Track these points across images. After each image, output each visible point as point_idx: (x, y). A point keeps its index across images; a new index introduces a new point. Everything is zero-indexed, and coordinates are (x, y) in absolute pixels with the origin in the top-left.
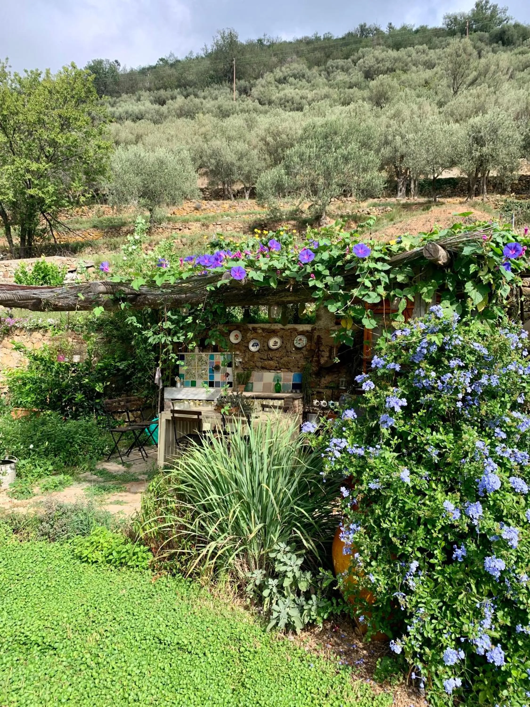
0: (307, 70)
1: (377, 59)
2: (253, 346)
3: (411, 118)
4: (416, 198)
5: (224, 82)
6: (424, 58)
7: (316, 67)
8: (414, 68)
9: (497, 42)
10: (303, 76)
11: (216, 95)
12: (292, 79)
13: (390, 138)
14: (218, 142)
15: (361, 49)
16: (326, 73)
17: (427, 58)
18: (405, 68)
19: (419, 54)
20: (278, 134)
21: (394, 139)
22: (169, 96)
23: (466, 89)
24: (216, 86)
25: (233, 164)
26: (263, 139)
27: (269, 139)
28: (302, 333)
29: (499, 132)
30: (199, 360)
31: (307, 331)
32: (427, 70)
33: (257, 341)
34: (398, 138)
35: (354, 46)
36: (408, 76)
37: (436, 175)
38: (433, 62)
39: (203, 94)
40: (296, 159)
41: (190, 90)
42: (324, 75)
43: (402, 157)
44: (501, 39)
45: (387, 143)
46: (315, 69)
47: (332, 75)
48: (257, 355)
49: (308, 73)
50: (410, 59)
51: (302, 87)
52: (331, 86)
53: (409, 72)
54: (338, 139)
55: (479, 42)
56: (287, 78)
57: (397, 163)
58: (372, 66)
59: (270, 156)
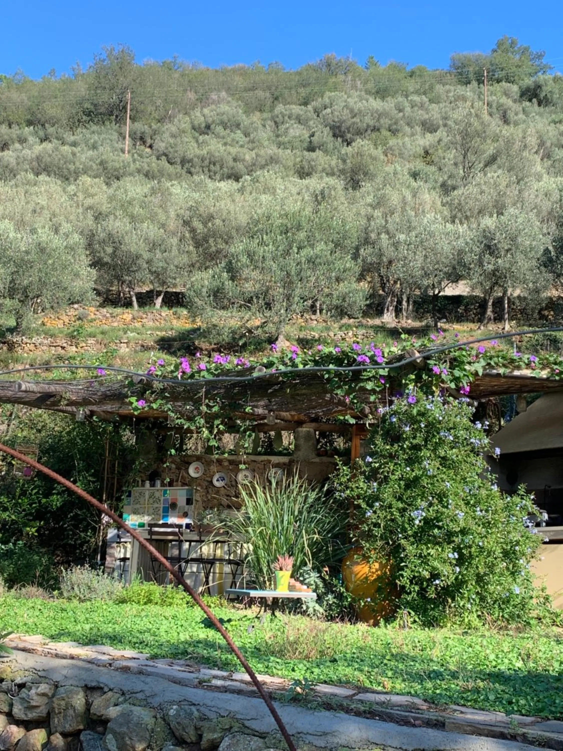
0: (244, 117)
1: (352, 111)
2: (218, 480)
3: (403, 210)
4: (409, 321)
5: (107, 123)
6: (421, 115)
7: (258, 114)
8: (407, 129)
9: (530, 100)
10: (238, 126)
11: (95, 142)
12: (219, 129)
13: (373, 236)
14: (118, 224)
15: (328, 94)
16: (273, 124)
17: (426, 116)
18: (394, 127)
19: (416, 108)
20: (211, 217)
21: (380, 239)
22: (15, 136)
23: (483, 170)
24: (95, 128)
25: (138, 257)
26: (186, 223)
27: (197, 224)
28: (277, 466)
29: (520, 240)
30: (150, 497)
31: (284, 464)
32: (428, 135)
33: (223, 475)
34: (384, 236)
35: (317, 89)
36: (399, 141)
37: (436, 292)
38: (435, 122)
39: (72, 138)
40: (244, 259)
41: (51, 130)
42: (271, 127)
43: (390, 262)
44: (536, 95)
45: (367, 241)
46: (256, 117)
47: (282, 128)
48: (223, 491)
49: (245, 121)
50: (401, 114)
51: (235, 142)
52: (280, 144)
53: (400, 135)
54: (302, 235)
55: (504, 97)
56: (212, 127)
57: (383, 271)
58: (344, 121)
59: (197, 247)
